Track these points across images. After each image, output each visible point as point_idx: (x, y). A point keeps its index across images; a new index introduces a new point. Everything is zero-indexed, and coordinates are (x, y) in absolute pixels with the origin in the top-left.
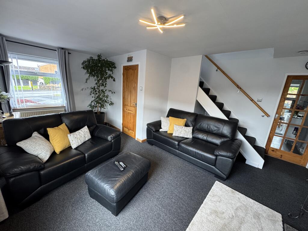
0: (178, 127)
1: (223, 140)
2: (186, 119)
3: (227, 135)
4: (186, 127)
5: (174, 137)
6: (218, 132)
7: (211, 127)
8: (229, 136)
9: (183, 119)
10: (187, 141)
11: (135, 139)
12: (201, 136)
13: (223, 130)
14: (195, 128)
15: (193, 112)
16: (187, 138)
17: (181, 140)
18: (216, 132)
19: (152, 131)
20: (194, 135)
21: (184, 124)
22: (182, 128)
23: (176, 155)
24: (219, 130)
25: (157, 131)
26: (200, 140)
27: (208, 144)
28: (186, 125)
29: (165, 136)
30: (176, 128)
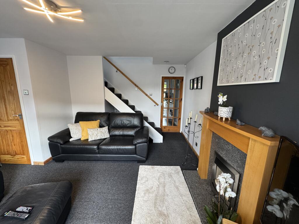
0: (93, 131)
1: (136, 130)
2: (99, 120)
3: (138, 125)
4: (102, 128)
5: (90, 142)
6: (131, 124)
7: (124, 122)
8: (139, 125)
9: (96, 120)
10: (106, 142)
11: (31, 164)
12: (117, 133)
13: (134, 122)
14: (110, 126)
15: (104, 112)
16: (105, 139)
17: (100, 143)
18: (129, 125)
19: (59, 145)
20: (111, 134)
21: (98, 126)
22: (97, 130)
23: (98, 160)
24: (131, 123)
25: (67, 142)
26: (118, 137)
27: (126, 137)
28: (101, 126)
29: (80, 145)
30: (90, 132)
